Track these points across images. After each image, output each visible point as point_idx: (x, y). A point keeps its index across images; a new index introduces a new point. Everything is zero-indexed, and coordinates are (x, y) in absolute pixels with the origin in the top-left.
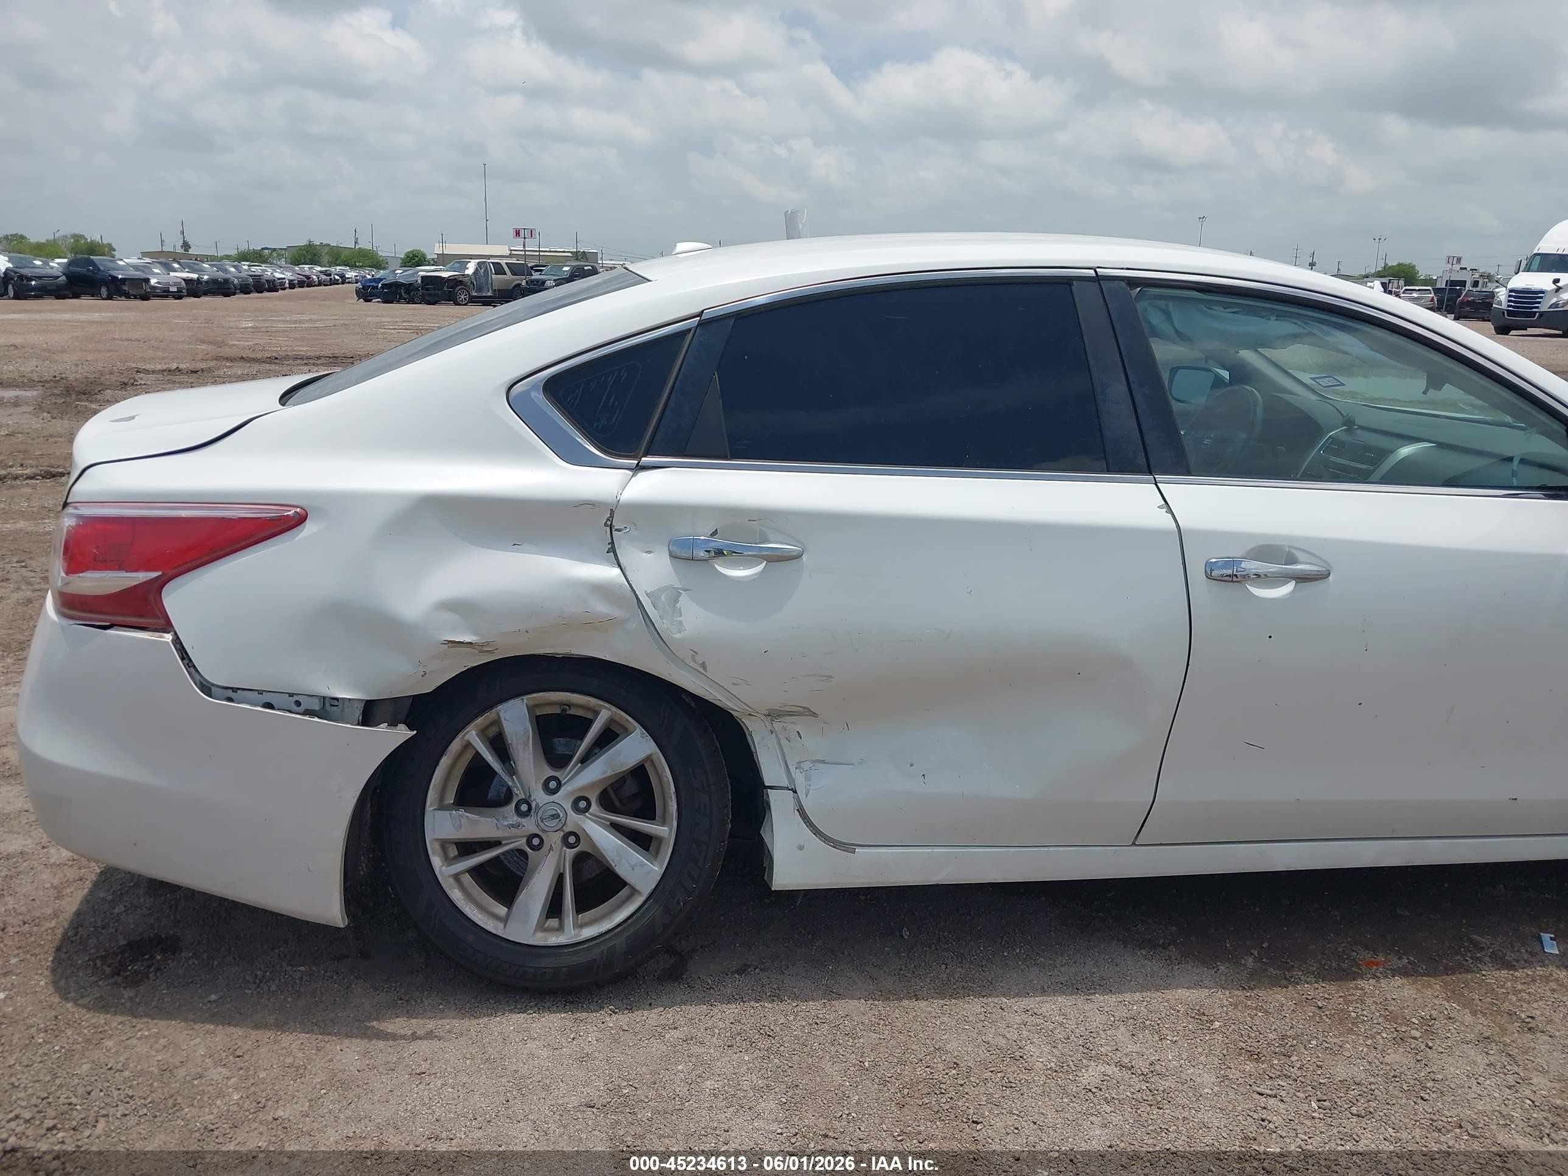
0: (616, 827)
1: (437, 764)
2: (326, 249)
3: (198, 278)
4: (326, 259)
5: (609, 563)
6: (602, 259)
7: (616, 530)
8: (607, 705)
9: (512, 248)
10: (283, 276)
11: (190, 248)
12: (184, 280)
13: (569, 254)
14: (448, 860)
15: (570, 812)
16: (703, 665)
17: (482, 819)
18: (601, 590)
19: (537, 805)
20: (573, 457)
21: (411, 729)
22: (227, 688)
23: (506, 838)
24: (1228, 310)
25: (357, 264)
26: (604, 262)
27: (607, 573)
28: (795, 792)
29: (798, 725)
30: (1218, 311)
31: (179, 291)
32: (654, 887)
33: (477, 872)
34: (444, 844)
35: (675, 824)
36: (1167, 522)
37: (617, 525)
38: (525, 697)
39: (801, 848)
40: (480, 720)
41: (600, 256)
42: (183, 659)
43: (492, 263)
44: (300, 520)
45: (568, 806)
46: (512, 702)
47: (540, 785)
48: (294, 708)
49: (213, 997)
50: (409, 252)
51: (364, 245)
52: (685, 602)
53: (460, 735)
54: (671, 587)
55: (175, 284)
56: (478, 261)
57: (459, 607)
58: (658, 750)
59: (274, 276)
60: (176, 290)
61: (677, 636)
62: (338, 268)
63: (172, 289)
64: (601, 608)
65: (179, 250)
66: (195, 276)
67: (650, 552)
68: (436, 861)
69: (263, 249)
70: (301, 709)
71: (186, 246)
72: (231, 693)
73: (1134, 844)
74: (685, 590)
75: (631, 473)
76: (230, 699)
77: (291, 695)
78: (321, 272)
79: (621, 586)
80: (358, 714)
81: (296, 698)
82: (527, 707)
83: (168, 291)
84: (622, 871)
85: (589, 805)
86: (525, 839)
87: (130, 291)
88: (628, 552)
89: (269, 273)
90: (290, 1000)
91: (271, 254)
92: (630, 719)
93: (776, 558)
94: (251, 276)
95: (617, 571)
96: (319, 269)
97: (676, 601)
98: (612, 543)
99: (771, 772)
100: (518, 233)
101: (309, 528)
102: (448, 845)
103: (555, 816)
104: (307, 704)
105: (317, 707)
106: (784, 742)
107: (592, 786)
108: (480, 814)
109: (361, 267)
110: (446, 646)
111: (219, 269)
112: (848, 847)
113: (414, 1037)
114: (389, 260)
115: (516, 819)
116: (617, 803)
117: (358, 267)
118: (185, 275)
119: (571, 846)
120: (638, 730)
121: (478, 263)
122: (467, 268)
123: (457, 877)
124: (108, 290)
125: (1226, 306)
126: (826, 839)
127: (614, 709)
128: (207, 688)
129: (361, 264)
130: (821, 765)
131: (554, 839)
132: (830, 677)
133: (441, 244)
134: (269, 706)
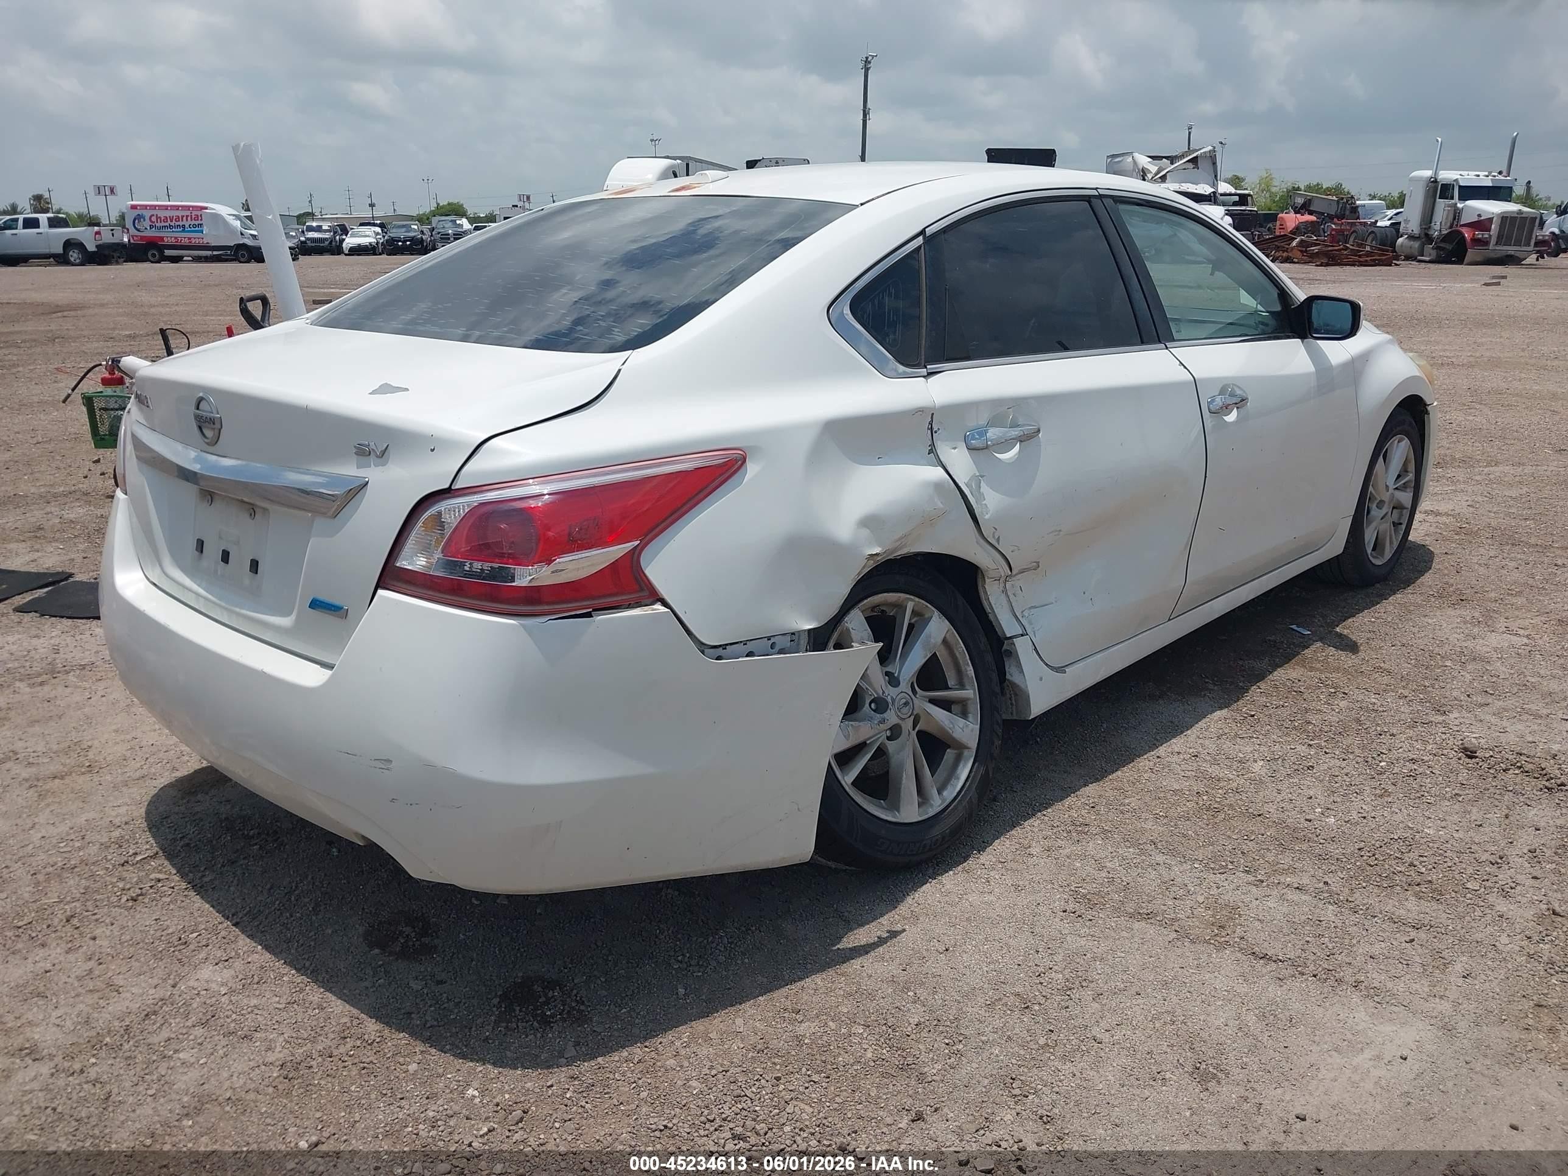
0: (932, 701)
5: (930, 462)
7: (935, 432)
8: (912, 597)
16: (998, 540)
19: (892, 697)
22: (719, 646)
27: (935, 473)
28: (1028, 636)
29: (1019, 580)
32: (978, 740)
35: (976, 685)
36: (1184, 376)
37: (935, 429)
39: (1041, 679)
44: (742, 461)
45: (909, 694)
47: (886, 681)
48: (771, 649)
52: (984, 487)
54: (974, 476)
57: (869, 523)
58: (952, 628)
61: (989, 516)
67: (955, 448)
70: (777, 648)
72: (722, 648)
73: (1169, 620)
74: (983, 477)
75: (924, 380)
76: (722, 657)
77: (766, 638)
79: (944, 482)
81: (771, 640)
86: (883, 734)
88: (944, 452)
93: (1025, 438)
95: (940, 470)
97: (980, 487)
98: (933, 445)
99: (1008, 626)
101: (752, 469)
103: (906, 704)
106: (1011, 597)
112: (1062, 670)
120: (935, 615)
126: (1051, 667)
127: (917, 599)
128: (702, 647)
130: (1036, 610)
132: (1060, 530)
134: (750, 654)
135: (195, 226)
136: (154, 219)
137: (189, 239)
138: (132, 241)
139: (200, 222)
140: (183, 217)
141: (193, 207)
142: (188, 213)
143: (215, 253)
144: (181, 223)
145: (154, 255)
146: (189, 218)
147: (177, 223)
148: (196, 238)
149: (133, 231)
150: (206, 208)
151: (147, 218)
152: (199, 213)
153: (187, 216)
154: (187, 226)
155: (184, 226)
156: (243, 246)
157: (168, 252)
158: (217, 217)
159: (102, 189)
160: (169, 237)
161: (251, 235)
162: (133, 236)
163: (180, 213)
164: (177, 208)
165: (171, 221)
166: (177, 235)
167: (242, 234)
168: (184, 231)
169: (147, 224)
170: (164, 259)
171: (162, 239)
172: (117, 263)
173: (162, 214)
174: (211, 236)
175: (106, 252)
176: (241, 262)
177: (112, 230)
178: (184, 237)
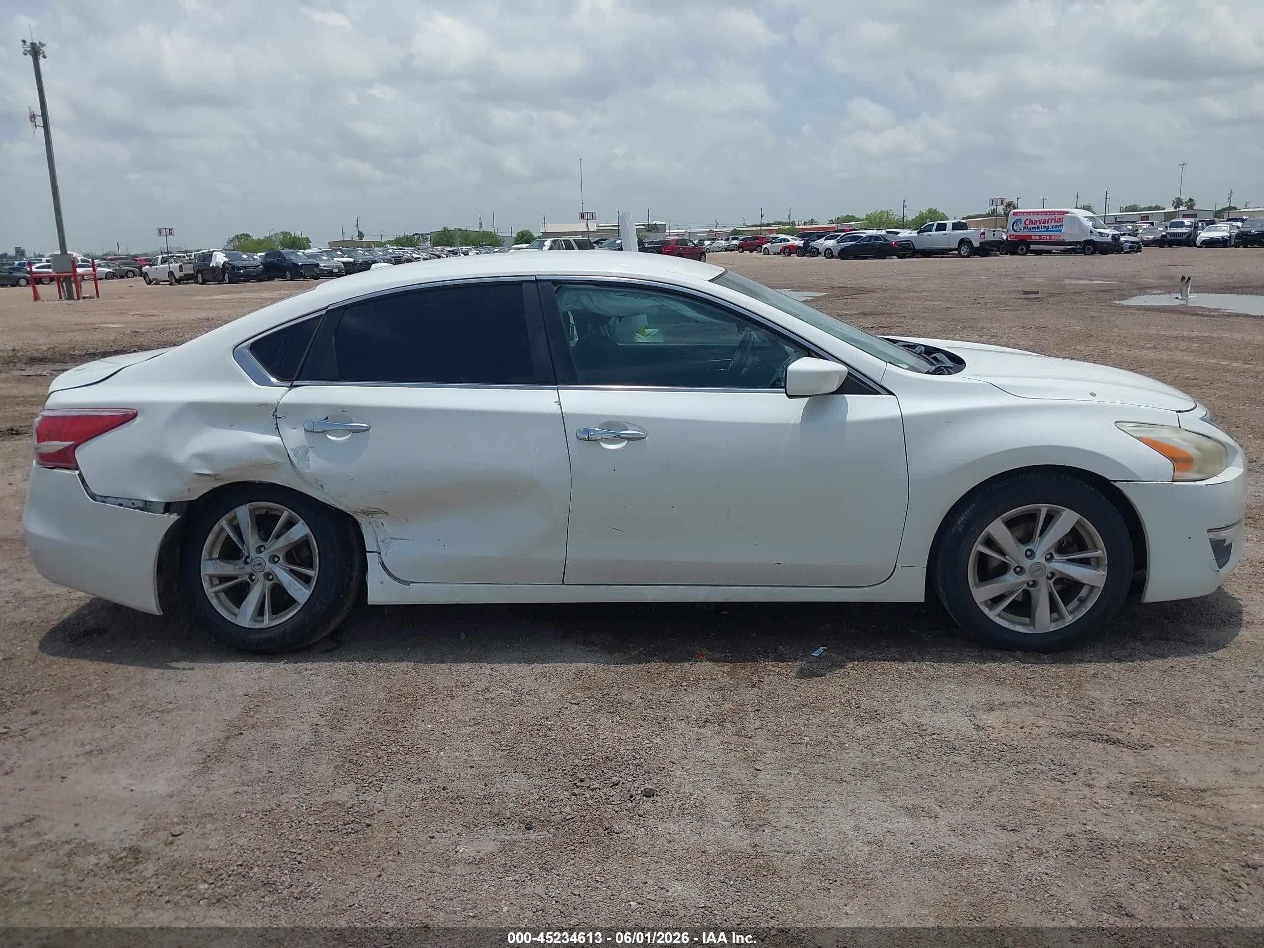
0: (292, 572)
1: (207, 537)
2: (459, 233)
3: (354, 262)
4: (458, 241)
5: (275, 435)
6: (669, 228)
7: (279, 418)
8: (286, 509)
9: (600, 225)
10: (419, 256)
11: (363, 236)
12: (343, 263)
13: (643, 227)
14: (212, 585)
15: (267, 562)
16: (322, 486)
17: (227, 565)
18: (270, 448)
19: (253, 559)
20: (262, 382)
21: (179, 516)
22: (102, 496)
23: (240, 575)
24: (617, 294)
25: (481, 243)
26: (671, 231)
27: (275, 439)
28: (379, 553)
29: (380, 519)
30: (612, 295)
31: (340, 271)
32: (306, 600)
33: (226, 591)
34: (211, 577)
35: (318, 569)
36: (556, 409)
37: (279, 415)
38: (248, 504)
39: (382, 583)
40: (227, 515)
41: (667, 227)
42: (83, 483)
43: (563, 240)
44: (135, 416)
45: (267, 560)
46: (242, 506)
47: (254, 549)
48: (132, 506)
49: (109, 651)
50: (519, 233)
51: (488, 228)
52: (311, 454)
53: (218, 523)
54: (304, 446)
55: (337, 267)
56: (552, 239)
57: (204, 457)
58: (310, 532)
59: (412, 257)
60: (337, 271)
61: (307, 471)
62: (464, 247)
63: (335, 270)
64: (270, 457)
65: (356, 239)
66: (352, 260)
67: (295, 429)
68: (206, 585)
69: (414, 235)
70: (135, 506)
71: (361, 235)
72: (104, 499)
73: (563, 584)
74: (311, 448)
75: (288, 389)
76: (104, 502)
77: (130, 499)
78: (450, 251)
79: (280, 445)
80: (162, 509)
81: (132, 501)
82: (249, 510)
83: (333, 272)
84: (291, 592)
85: (279, 560)
86: (248, 576)
87: (306, 274)
88: (285, 430)
89: (409, 255)
90: (142, 653)
91: (418, 238)
92: (297, 516)
93: (357, 431)
94: (393, 257)
95: (279, 438)
96: (449, 249)
97: (307, 453)
98: (277, 424)
99: (370, 544)
100: (582, 216)
101: (138, 419)
102: (213, 578)
103: (259, 564)
104: (137, 504)
105: (141, 506)
106: (374, 528)
107: (279, 549)
108: (227, 563)
109: (485, 245)
110: (197, 476)
111: (371, 254)
112: (407, 583)
113: (184, 669)
114: (505, 239)
115: (243, 565)
116: (297, 561)
117: (481, 246)
118: (345, 259)
119: (269, 580)
120: (301, 522)
121: (553, 241)
122: (545, 246)
123: (216, 593)
124: (291, 274)
125: (615, 292)
126: (395, 578)
127: (290, 511)
128: (93, 497)
129: (484, 243)
130: (393, 540)
131: (260, 576)
132: (387, 492)
133: (543, 225)
134: (121, 505)
135: (1056, 226)
136: (1027, 222)
137: (1050, 236)
138: (1009, 239)
139: (1060, 224)
140: (1049, 220)
141: (1057, 212)
142: (1053, 217)
143: (1068, 247)
144: (1046, 225)
145: (1022, 250)
146: (1053, 221)
147: (1044, 225)
148: (1055, 236)
149: (1011, 232)
150: (1067, 213)
151: (1023, 222)
152: (1061, 217)
153: (1052, 219)
154: (1050, 227)
155: (1048, 227)
156: (1091, 242)
157: (1032, 247)
158: (1075, 219)
159: (995, 202)
160: (1035, 235)
161: (1099, 233)
162: (1010, 235)
163: (1046, 217)
164: (1046, 213)
165: (1040, 224)
166: (1041, 234)
167: (1091, 232)
168: (1047, 231)
169: (1022, 226)
170: (1029, 251)
171: (1030, 237)
172: (995, 255)
173: (1034, 218)
174: (1068, 234)
175: (987, 247)
176: (1086, 254)
177: (994, 231)
178: (1046, 235)
